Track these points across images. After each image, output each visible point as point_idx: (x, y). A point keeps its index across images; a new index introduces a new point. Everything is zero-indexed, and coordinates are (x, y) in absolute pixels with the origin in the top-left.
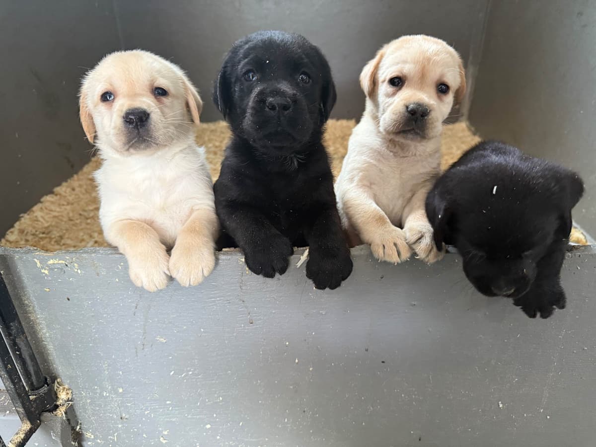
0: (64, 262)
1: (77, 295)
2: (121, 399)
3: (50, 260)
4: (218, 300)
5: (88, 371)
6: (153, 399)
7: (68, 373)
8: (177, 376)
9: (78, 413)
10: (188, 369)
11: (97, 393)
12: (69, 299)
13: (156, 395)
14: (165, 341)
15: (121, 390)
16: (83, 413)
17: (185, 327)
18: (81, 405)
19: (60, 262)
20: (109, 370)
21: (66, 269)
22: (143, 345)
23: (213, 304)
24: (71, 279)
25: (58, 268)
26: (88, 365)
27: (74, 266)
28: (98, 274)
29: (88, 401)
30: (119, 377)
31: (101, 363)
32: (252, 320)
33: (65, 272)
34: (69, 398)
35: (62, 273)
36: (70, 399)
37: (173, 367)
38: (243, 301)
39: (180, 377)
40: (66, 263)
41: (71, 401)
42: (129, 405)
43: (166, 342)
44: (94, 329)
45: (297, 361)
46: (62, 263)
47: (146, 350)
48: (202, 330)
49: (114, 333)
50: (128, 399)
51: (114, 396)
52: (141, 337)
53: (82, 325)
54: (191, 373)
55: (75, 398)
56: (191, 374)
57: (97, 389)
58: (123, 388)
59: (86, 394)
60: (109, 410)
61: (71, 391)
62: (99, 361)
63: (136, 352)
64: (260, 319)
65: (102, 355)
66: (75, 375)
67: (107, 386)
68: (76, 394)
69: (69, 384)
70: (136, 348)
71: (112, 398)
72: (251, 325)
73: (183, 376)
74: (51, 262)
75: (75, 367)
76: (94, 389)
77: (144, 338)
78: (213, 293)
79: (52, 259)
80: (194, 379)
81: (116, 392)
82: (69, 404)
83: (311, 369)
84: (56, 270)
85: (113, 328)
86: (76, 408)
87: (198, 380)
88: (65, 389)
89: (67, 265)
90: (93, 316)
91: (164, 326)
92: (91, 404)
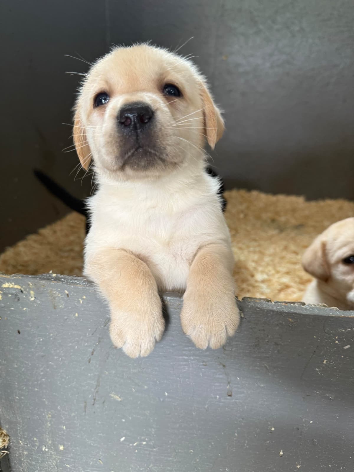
0: (19, 287)
1: (29, 329)
2: (60, 457)
3: (4, 283)
4: (191, 359)
5: (29, 418)
6: (96, 465)
7: (8, 417)
8: (128, 443)
9: (13, 464)
10: (143, 437)
11: (36, 445)
12: (19, 332)
13: (100, 461)
14: (120, 399)
15: (61, 448)
16: (18, 465)
17: (146, 387)
18: (17, 455)
19: (16, 286)
20: (52, 423)
21: (20, 295)
22: (94, 400)
23: (184, 363)
24: (25, 309)
25: (12, 294)
26: (31, 412)
27: (30, 294)
28: (55, 307)
29: (26, 453)
30: (62, 432)
31: (44, 413)
32: (231, 391)
33: (19, 300)
34: (4, 446)
35: (16, 300)
36: (6, 447)
37: (125, 431)
38: (224, 366)
39: (131, 445)
40: (22, 289)
41: (7, 450)
42: (69, 466)
43: (121, 401)
44: (42, 371)
45: (281, 453)
46: (17, 289)
47: (97, 406)
48: (166, 394)
49: (63, 380)
50: (69, 459)
51: (53, 453)
52: (93, 390)
53: (30, 365)
54: (144, 443)
55: (12, 446)
56: (145, 445)
57: (36, 441)
58: (64, 447)
59: (24, 444)
60: (46, 467)
61: (8, 438)
62: (42, 410)
63: (85, 407)
64: (243, 393)
65: (46, 403)
66: (15, 420)
67: (47, 440)
68: (13, 442)
69: (7, 430)
70: (85, 402)
71: (51, 454)
72: (229, 398)
73: (135, 444)
74: (6, 285)
75: (16, 412)
76: (33, 441)
77: (97, 392)
78: (186, 349)
79: (8, 282)
80: (147, 450)
81: (57, 449)
82: (4, 453)
83: (298, 467)
84: (10, 296)
85: (63, 374)
86: (12, 458)
87: (152, 453)
88: (3, 435)
89: (22, 292)
90: (43, 356)
91: (122, 381)
92: (28, 456)
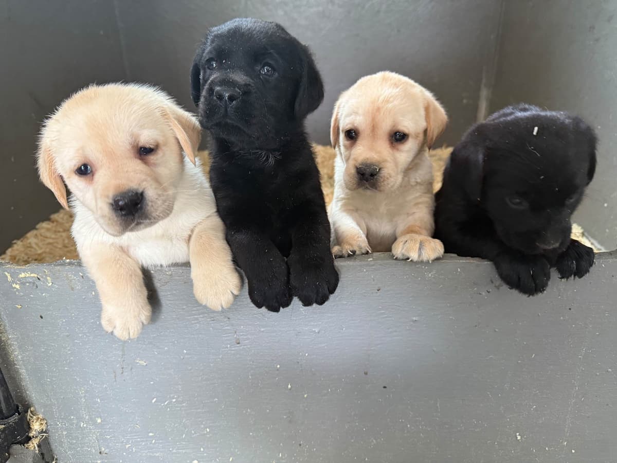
0: (36, 276)
1: (51, 312)
2: (100, 430)
3: (21, 274)
4: (201, 317)
5: (64, 398)
6: (134, 430)
7: (42, 401)
8: (160, 404)
9: (53, 447)
10: (172, 395)
11: (74, 423)
12: (42, 317)
13: (138, 426)
14: (145, 364)
15: (99, 421)
16: (59, 447)
17: (166, 348)
18: (56, 437)
19: (32, 275)
20: (86, 398)
21: (38, 283)
22: (123, 368)
23: (196, 321)
24: (44, 294)
25: (30, 283)
26: (63, 391)
27: (47, 280)
28: (72, 289)
29: (65, 433)
30: (97, 405)
31: (77, 390)
32: (238, 339)
33: (37, 287)
34: (43, 430)
35: (35, 287)
36: (44, 430)
37: (155, 393)
38: (229, 318)
39: (162, 405)
40: (39, 277)
41: (45, 432)
42: (109, 437)
43: (146, 365)
44: (69, 350)
45: (289, 386)
46: (34, 277)
47: (125, 374)
48: (185, 351)
49: (91, 355)
50: (108, 430)
51: (92, 427)
52: (119, 359)
53: (56, 346)
54: (174, 400)
55: (51, 430)
56: (174, 402)
57: (73, 418)
58: (101, 419)
59: (62, 425)
60: (87, 443)
61: (46, 421)
62: (75, 387)
63: (115, 377)
64: (248, 339)
65: (78, 380)
66: (49, 403)
67: (84, 416)
68: (51, 425)
69: (43, 414)
70: (115, 372)
71: (90, 429)
72: (238, 345)
73: (166, 403)
74: (23, 275)
75: (49, 394)
76: (71, 420)
77: (124, 361)
78: (195, 309)
79: (24, 272)
80: (177, 407)
81: (95, 423)
82: (43, 436)
83: (305, 396)
84: (28, 284)
85: (89, 349)
86: (51, 441)
87: (182, 409)
88: (39, 420)
89: (39, 279)
90: (68, 336)
91: (144, 346)
92: (67, 436)
